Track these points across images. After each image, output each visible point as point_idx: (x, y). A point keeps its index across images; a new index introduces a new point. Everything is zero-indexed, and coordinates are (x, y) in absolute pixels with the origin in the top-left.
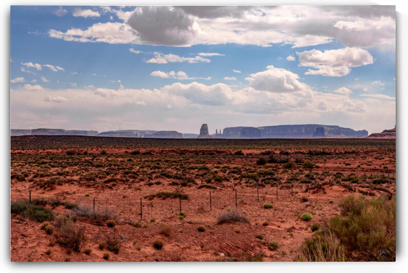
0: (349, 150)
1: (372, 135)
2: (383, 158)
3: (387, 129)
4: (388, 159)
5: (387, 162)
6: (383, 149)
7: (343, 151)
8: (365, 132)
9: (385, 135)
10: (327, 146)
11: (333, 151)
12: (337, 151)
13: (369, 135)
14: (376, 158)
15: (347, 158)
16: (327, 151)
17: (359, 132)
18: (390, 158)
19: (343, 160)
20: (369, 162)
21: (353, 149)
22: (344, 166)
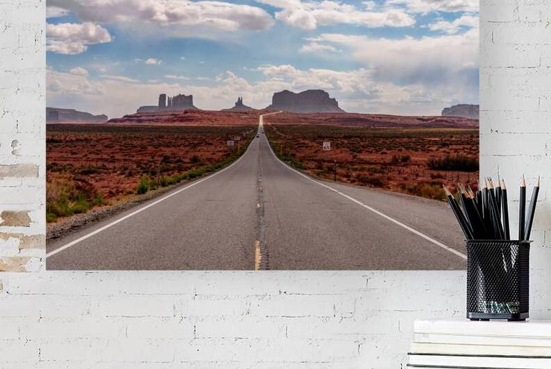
0: (81, 137)
1: (111, 121)
2: (113, 147)
3: (129, 114)
4: (119, 147)
5: (117, 151)
6: (118, 136)
7: (74, 139)
8: (104, 117)
9: (125, 121)
10: (57, 133)
11: (62, 138)
12: (68, 139)
13: (109, 119)
14: (106, 147)
15: (76, 147)
16: (56, 138)
17: (98, 117)
18: (121, 146)
19: (70, 149)
20: (98, 150)
21: (85, 136)
22: (70, 155)
